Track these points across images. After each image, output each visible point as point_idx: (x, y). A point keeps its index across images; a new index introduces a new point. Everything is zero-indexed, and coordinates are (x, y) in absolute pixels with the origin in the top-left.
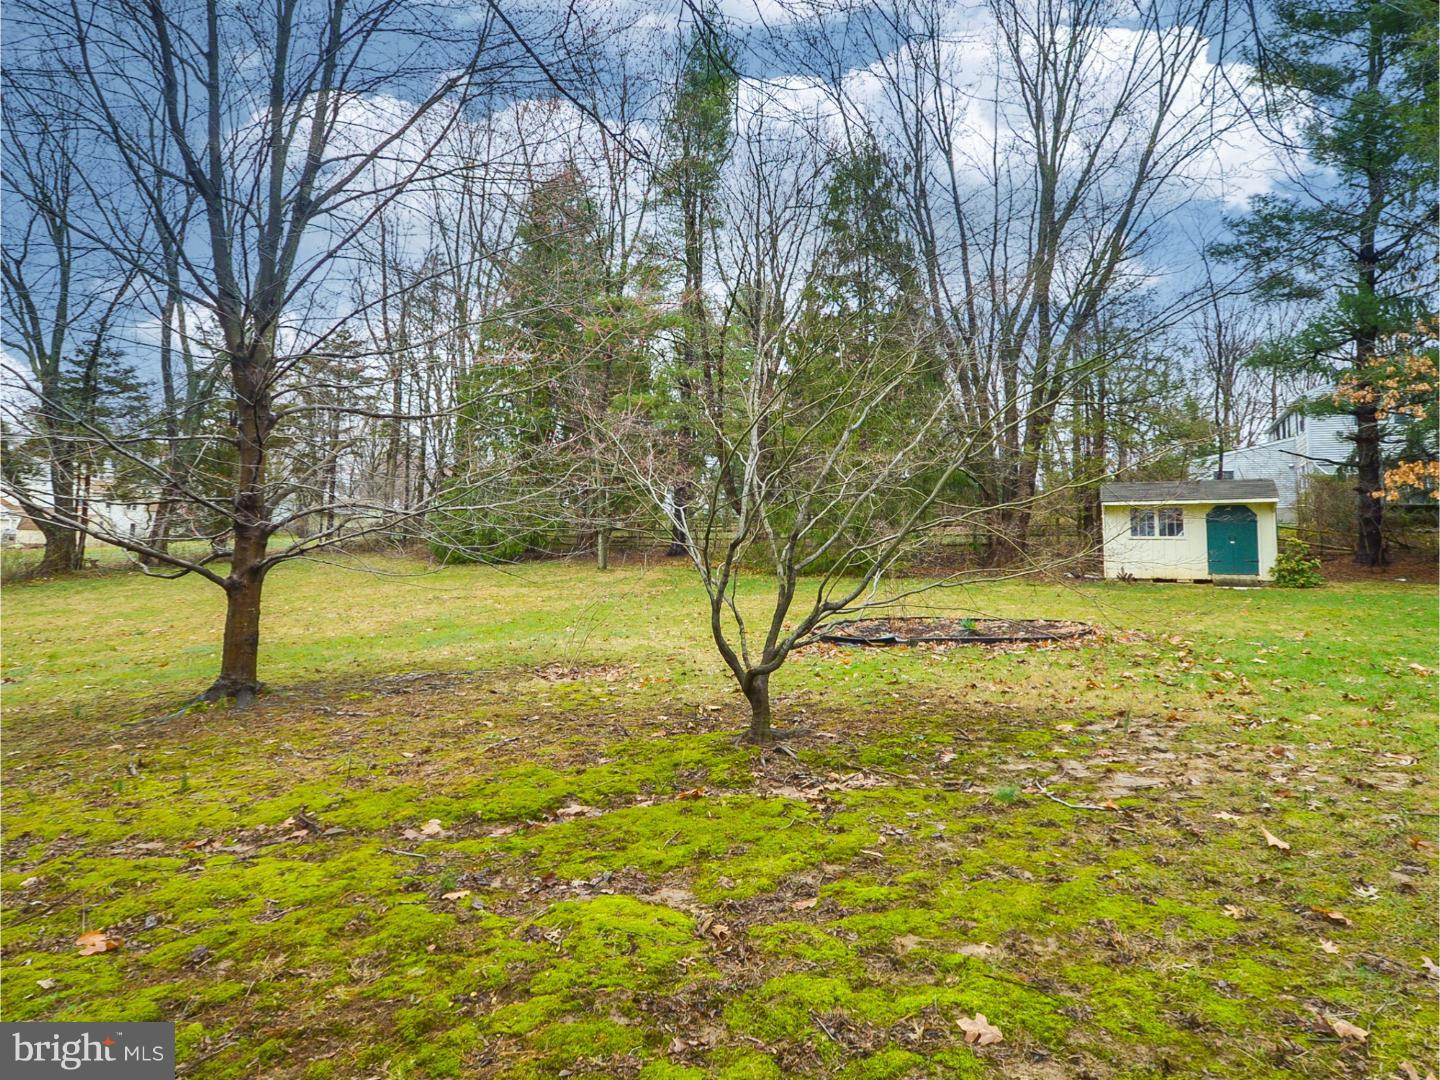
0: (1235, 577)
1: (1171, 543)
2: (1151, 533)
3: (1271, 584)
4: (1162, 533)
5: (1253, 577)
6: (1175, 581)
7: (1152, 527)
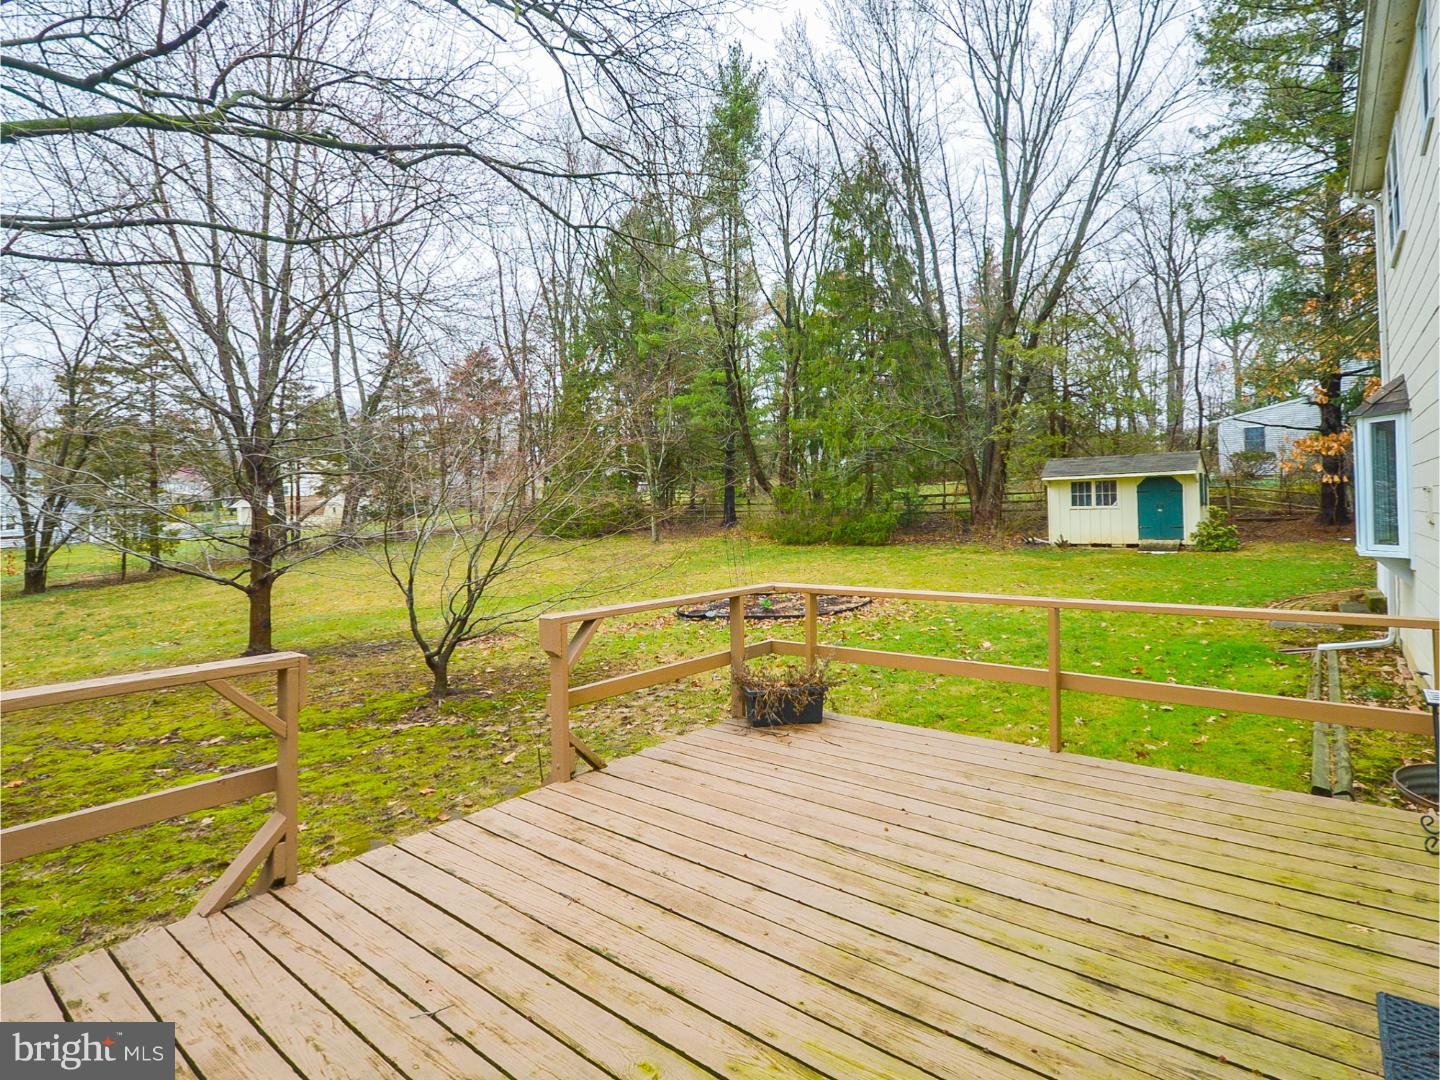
0: (1161, 542)
1: (1105, 511)
2: (1089, 504)
3: (1193, 549)
4: (1098, 504)
5: (1178, 542)
6: (1109, 546)
7: (1089, 497)
